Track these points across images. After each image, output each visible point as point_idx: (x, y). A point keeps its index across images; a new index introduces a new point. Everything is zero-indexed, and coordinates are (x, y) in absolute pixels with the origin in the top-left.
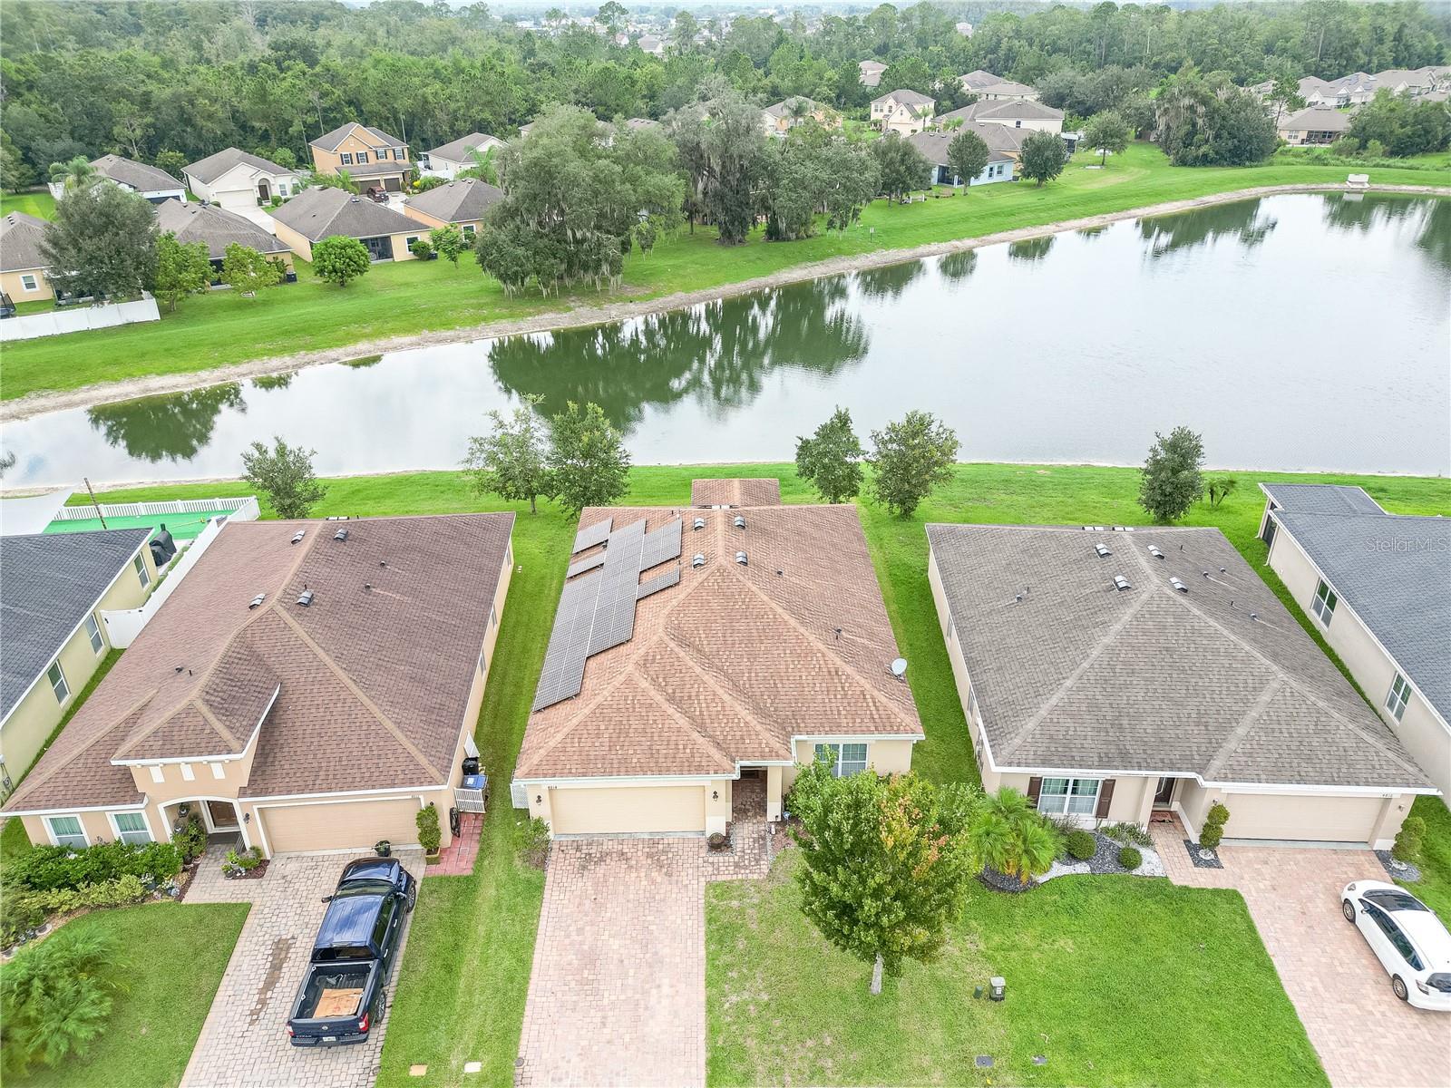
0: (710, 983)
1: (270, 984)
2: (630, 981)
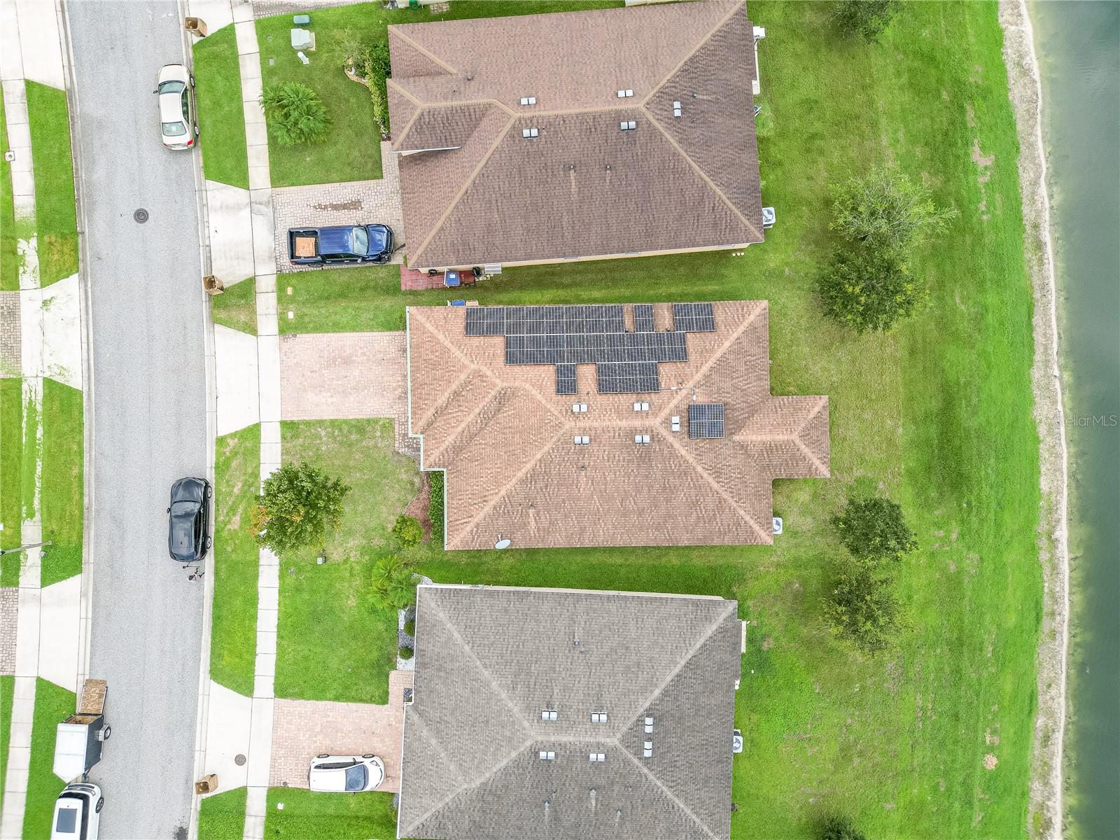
0: (332, 421)
1: (335, 207)
2: (335, 382)
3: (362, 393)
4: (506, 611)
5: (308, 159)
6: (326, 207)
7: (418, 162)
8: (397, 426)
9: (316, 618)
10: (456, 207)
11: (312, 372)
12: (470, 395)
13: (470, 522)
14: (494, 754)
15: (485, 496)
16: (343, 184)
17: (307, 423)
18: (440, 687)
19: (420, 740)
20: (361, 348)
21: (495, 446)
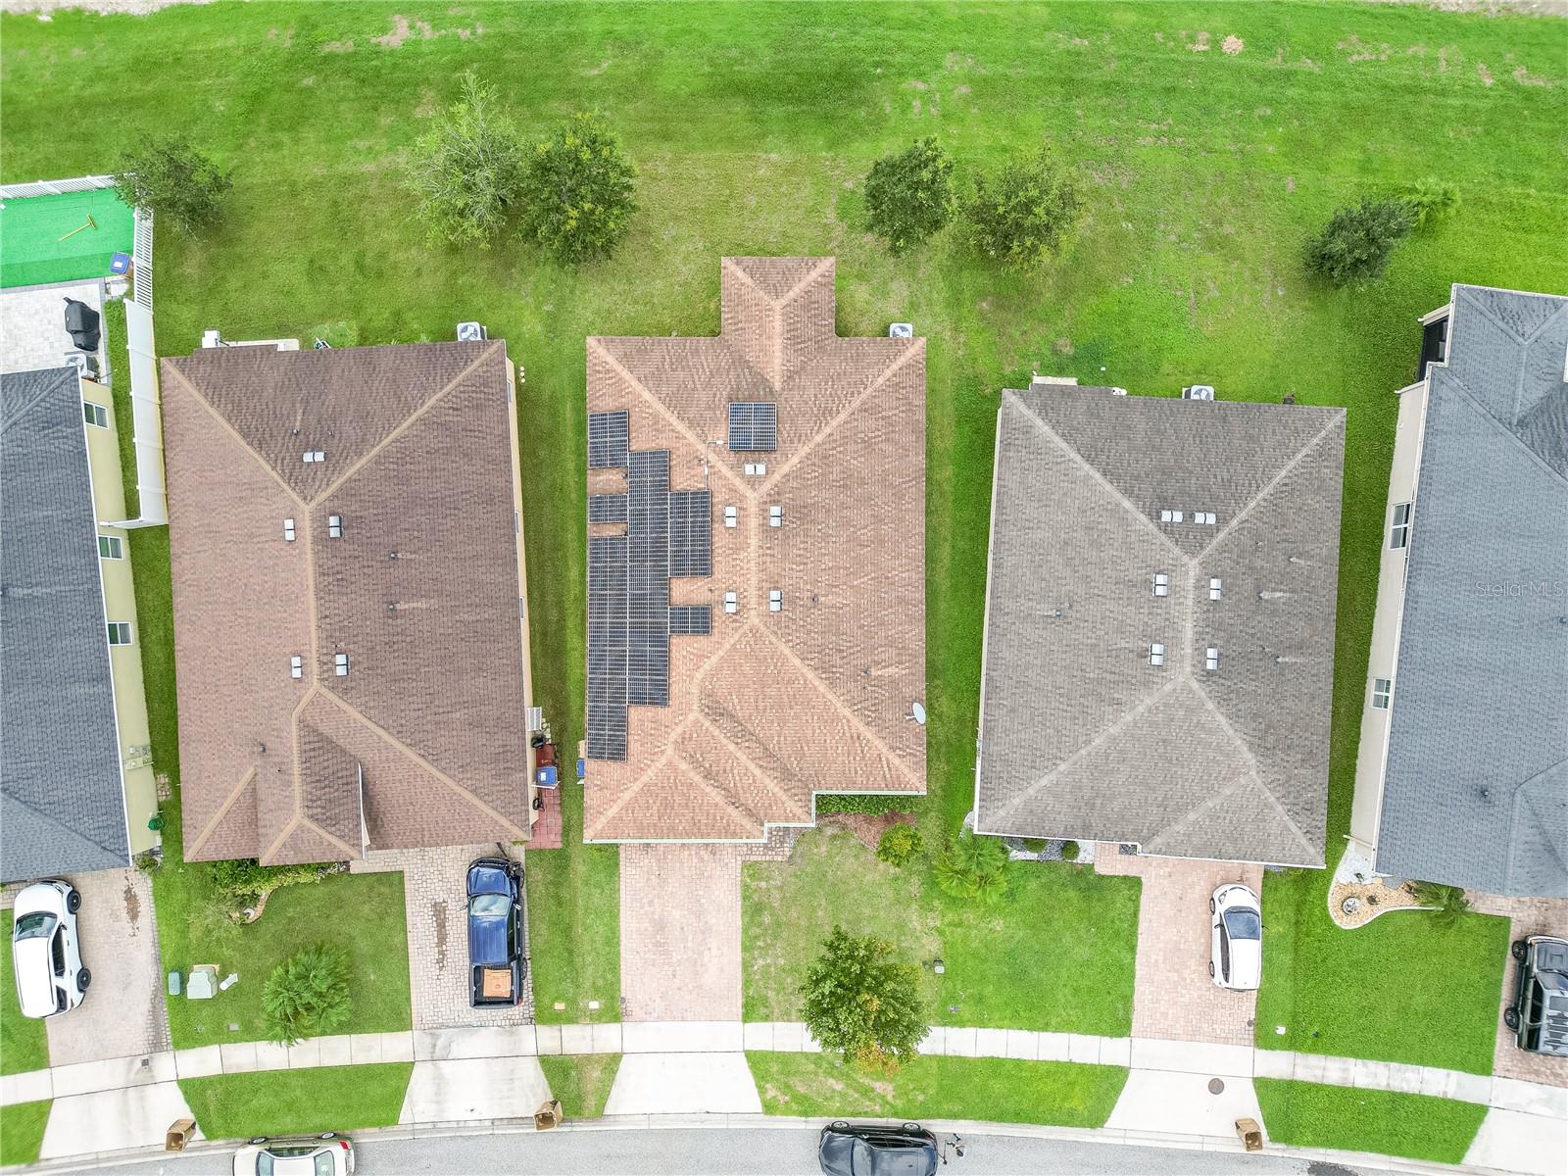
0: (745, 949)
1: (442, 939)
2: (690, 944)
3: (706, 906)
4: (1012, 710)
5: (372, 977)
6: (442, 953)
7: (379, 823)
8: (753, 858)
9: (1018, 976)
10: (443, 770)
11: (674, 976)
12: (711, 757)
13: (887, 759)
14: (1210, 732)
15: (852, 737)
16: (409, 928)
17: (747, 983)
18: (1117, 805)
19: (1189, 835)
20: (642, 907)
21: (782, 723)
